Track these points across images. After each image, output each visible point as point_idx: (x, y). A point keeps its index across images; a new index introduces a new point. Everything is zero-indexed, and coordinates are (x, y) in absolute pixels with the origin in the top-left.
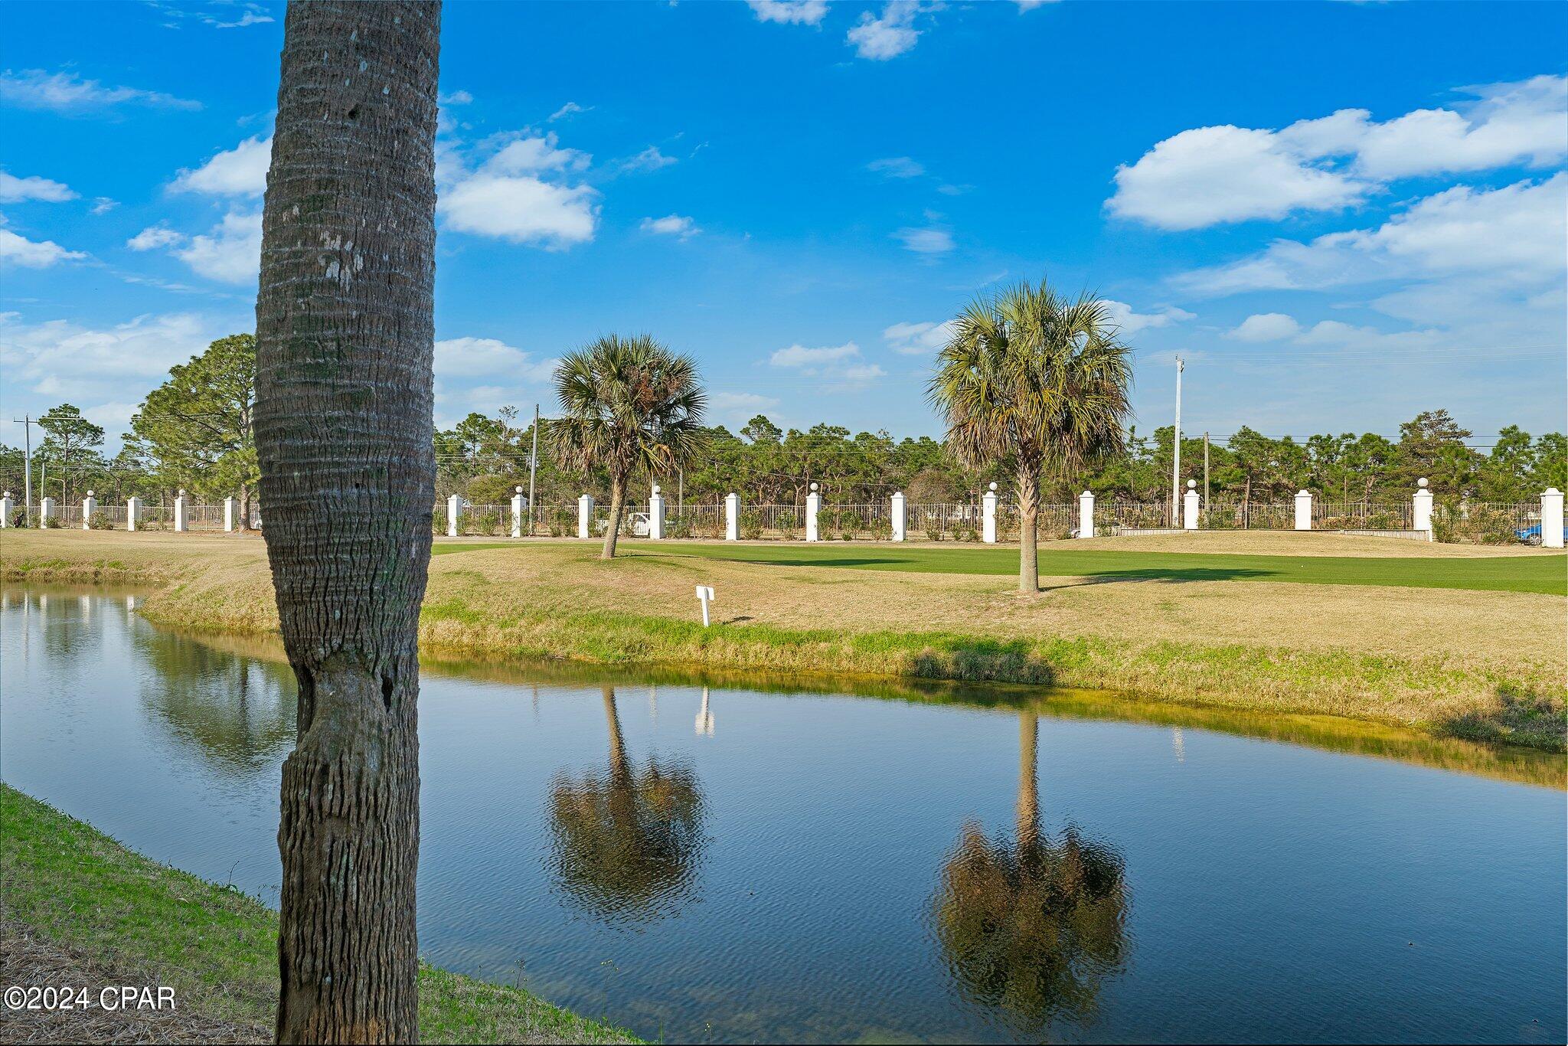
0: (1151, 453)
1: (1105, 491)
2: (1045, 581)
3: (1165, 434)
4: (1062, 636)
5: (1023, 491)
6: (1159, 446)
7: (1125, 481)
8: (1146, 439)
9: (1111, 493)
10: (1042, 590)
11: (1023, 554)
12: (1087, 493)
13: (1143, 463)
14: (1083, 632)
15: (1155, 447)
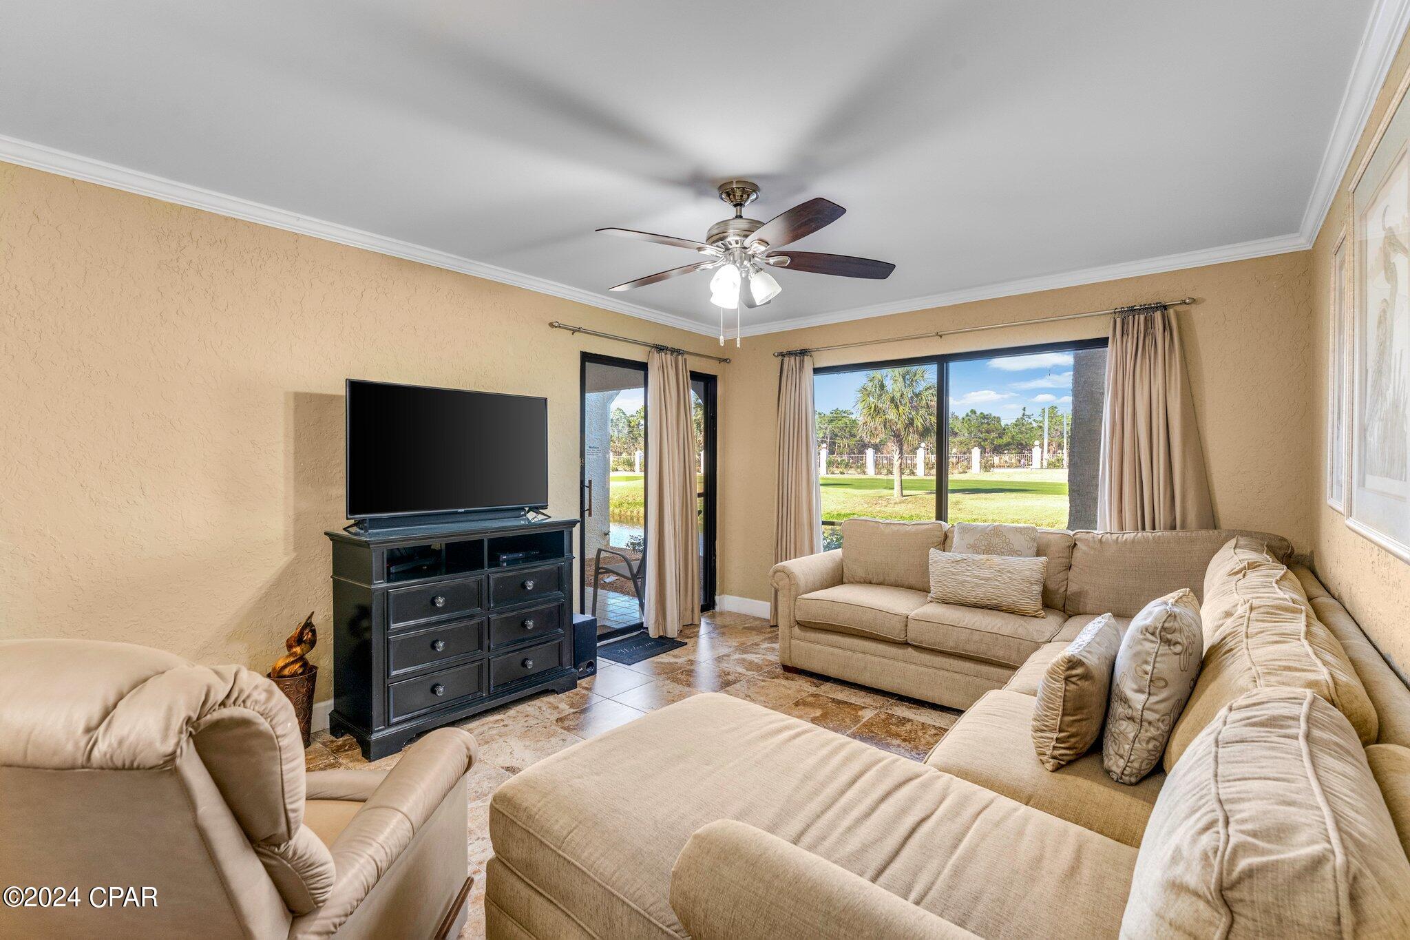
2: (905, 492)
11: (895, 481)
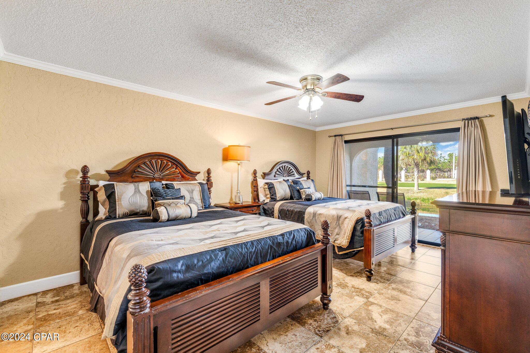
0: (447, 160)
1: (433, 169)
2: (419, 188)
3: (451, 155)
4: (424, 197)
5: (415, 171)
6: (449, 158)
7: (439, 167)
8: (445, 156)
9: (435, 170)
10: (419, 190)
11: (415, 184)
12: (428, 170)
13: (444, 163)
14: (429, 197)
15: (448, 158)
